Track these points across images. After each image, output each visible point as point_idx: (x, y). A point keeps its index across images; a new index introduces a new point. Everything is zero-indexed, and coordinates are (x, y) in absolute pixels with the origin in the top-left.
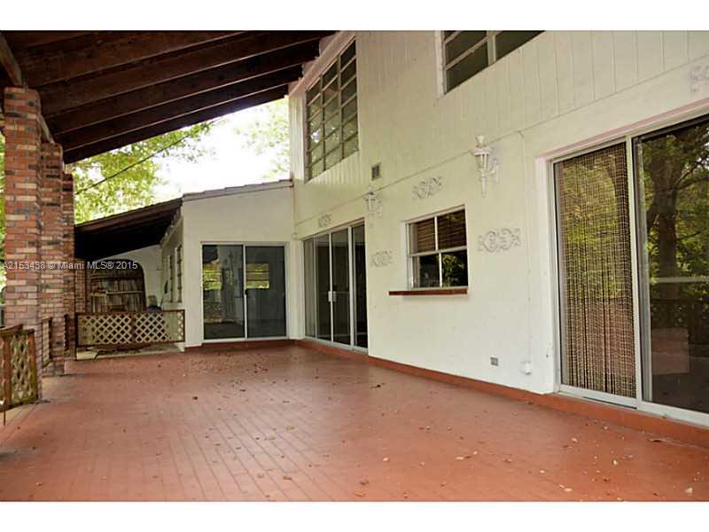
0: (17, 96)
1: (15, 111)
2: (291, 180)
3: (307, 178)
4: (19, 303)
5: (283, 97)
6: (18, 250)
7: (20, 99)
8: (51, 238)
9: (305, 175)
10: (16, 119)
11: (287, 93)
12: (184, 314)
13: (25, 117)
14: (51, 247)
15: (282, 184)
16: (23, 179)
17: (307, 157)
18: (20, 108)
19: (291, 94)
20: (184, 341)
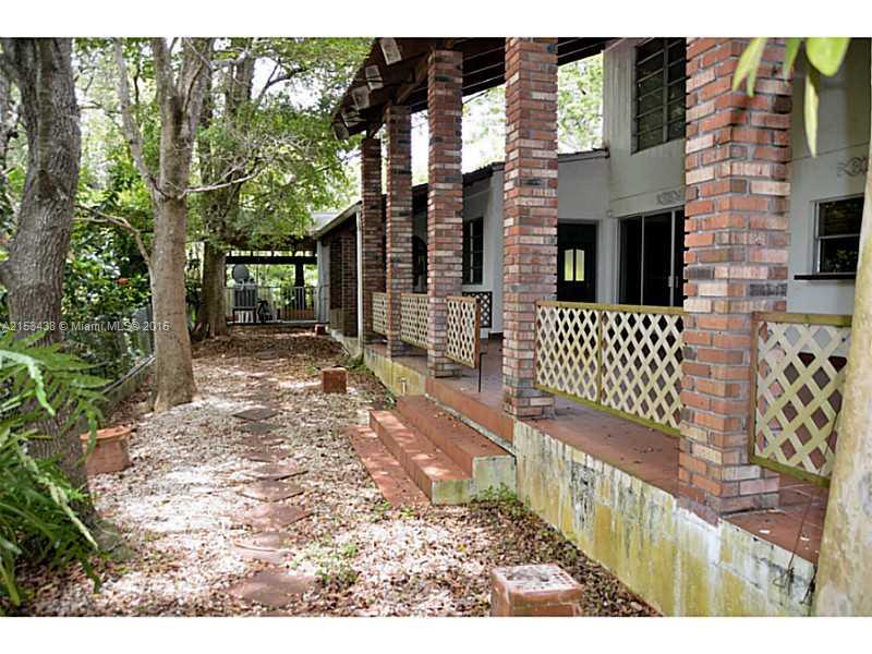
0: (447, 59)
1: (444, 75)
2: (606, 149)
3: (635, 149)
4: (447, 274)
5: (599, 52)
6: (447, 220)
7: (447, 62)
8: (402, 209)
9: (632, 145)
10: (444, 83)
11: (604, 48)
12: (490, 298)
13: (453, 81)
14: (403, 219)
15: (597, 154)
16: (449, 146)
17: (635, 124)
18: (449, 72)
19: (606, 50)
20: (490, 326)
